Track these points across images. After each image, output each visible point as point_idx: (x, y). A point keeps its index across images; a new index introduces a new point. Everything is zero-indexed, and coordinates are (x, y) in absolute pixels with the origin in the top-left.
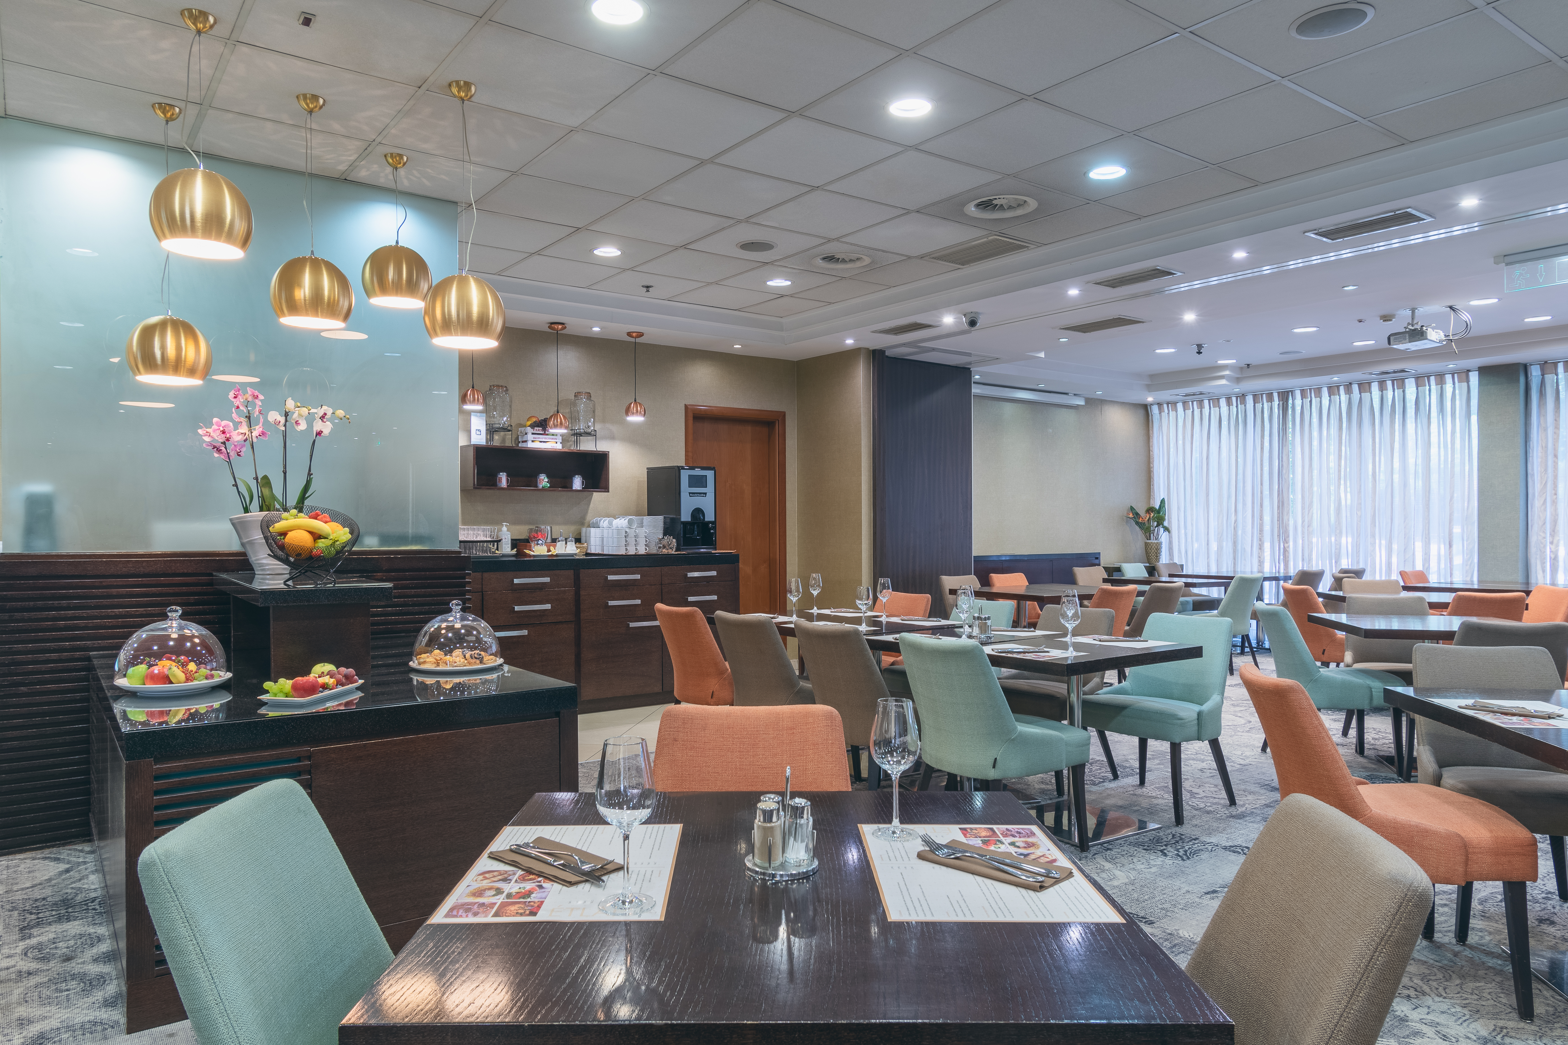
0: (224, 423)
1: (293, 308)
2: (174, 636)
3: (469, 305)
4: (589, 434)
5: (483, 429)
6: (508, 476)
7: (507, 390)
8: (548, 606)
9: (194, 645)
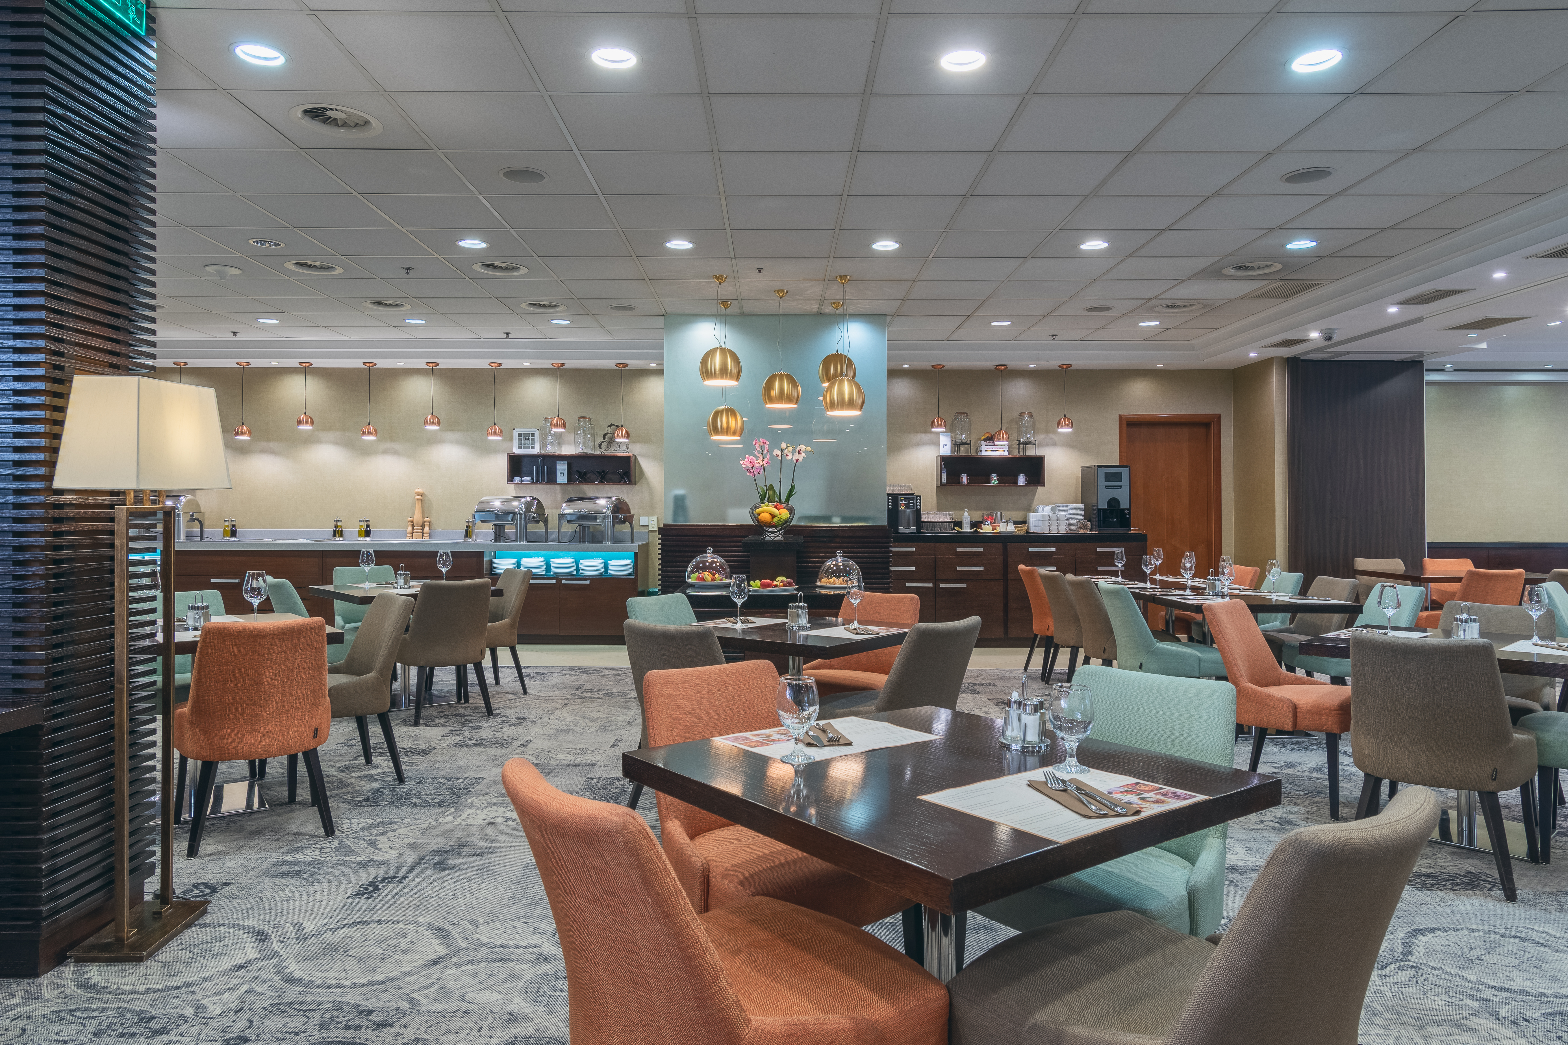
0: (751, 457)
1: (771, 400)
2: (709, 561)
3: (843, 394)
4: (1030, 443)
5: (949, 444)
6: (968, 476)
7: (967, 415)
8: (982, 568)
9: (717, 566)
